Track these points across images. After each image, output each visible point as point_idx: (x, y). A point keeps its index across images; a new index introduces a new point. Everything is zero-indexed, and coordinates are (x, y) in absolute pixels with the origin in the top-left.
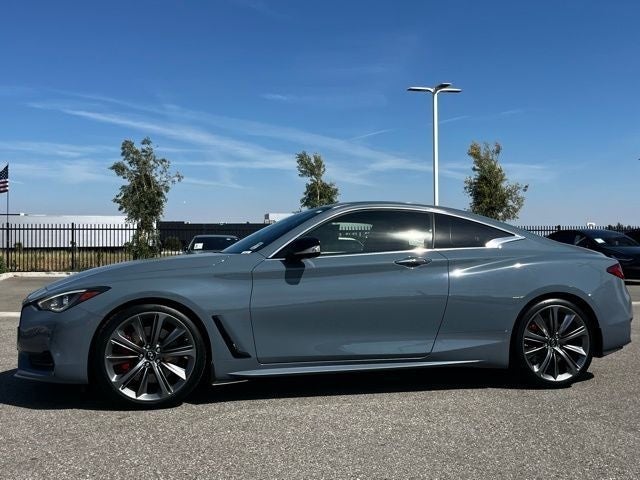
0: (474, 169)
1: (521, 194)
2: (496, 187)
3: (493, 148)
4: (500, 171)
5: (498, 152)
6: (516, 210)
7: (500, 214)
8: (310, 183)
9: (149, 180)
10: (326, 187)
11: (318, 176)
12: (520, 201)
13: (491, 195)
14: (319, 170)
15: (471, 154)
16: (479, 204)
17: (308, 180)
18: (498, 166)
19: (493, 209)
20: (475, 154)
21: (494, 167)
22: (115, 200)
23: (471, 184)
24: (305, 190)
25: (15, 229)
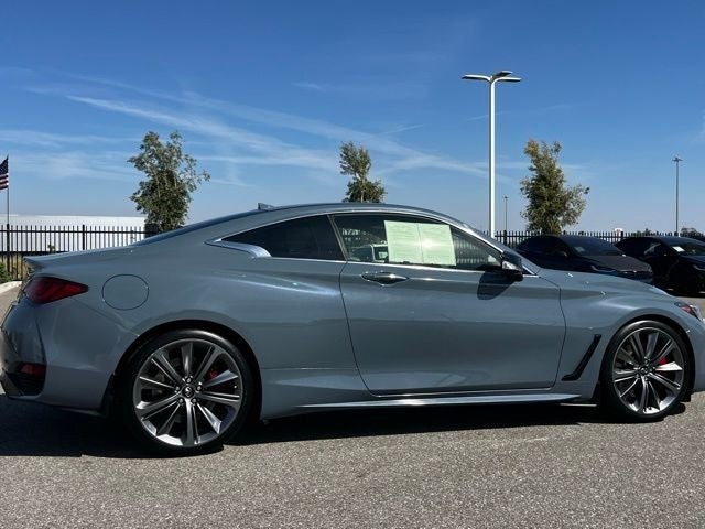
0: (531, 169)
1: (582, 197)
2: (556, 188)
3: (551, 146)
4: (559, 171)
5: (557, 150)
6: (576, 215)
7: (560, 219)
8: (353, 181)
9: (171, 177)
10: (371, 187)
11: (362, 174)
12: (580, 204)
13: (551, 198)
14: (364, 167)
15: (527, 152)
16: (537, 207)
17: (351, 178)
18: (557, 167)
19: (553, 213)
20: (532, 152)
21: (552, 167)
22: (133, 198)
23: (528, 184)
24: (347, 189)
25: (17, 231)
